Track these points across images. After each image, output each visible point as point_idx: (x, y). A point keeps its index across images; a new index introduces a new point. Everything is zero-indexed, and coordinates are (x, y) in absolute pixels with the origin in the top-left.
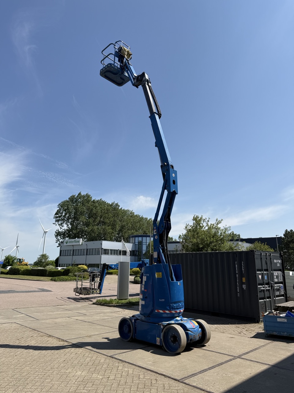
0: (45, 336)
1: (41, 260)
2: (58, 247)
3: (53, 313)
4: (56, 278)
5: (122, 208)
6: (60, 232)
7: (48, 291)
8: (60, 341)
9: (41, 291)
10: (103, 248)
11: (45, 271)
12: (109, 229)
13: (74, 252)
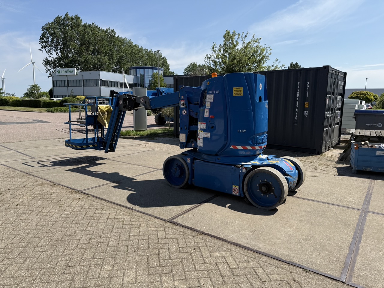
0: (46, 185)
1: (33, 91)
2: (49, 77)
3: (54, 148)
4: (53, 109)
5: (119, 36)
6: (49, 61)
7: (45, 123)
8: (72, 193)
9: (36, 122)
10: (101, 80)
11: (39, 101)
12: (106, 60)
13: (69, 83)
